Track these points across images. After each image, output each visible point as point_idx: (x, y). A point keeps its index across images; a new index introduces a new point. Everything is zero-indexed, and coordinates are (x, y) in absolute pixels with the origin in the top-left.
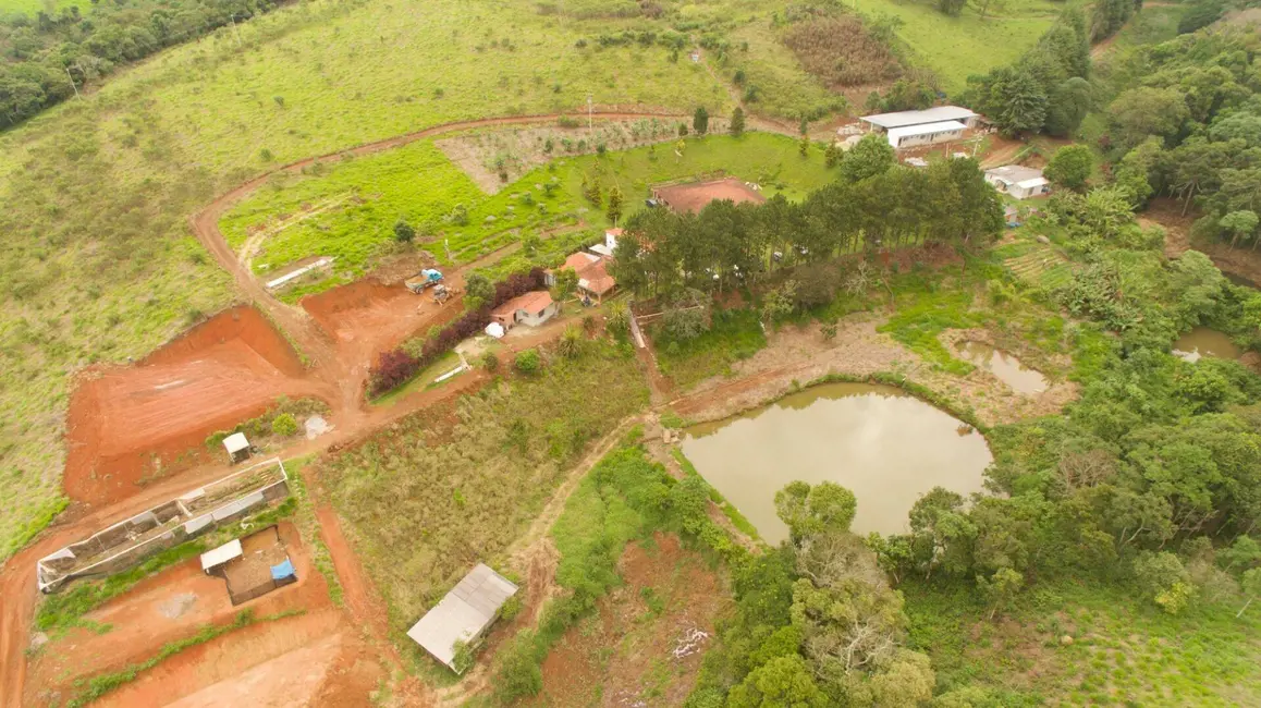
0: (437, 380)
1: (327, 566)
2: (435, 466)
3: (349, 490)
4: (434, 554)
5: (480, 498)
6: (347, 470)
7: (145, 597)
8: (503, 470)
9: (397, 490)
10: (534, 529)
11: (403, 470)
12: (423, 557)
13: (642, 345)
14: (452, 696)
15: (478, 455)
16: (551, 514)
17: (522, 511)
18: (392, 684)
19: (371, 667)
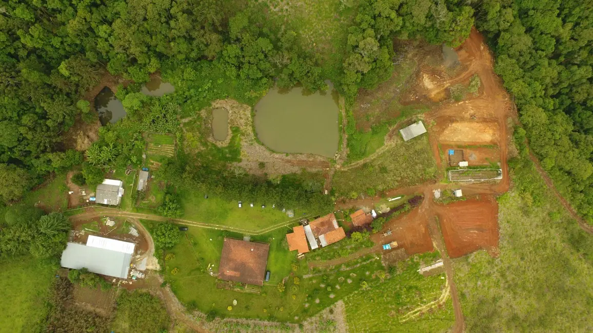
0: (400, 197)
1: (441, 152)
2: (408, 170)
3: (433, 168)
4: (415, 148)
5: (398, 159)
6: (433, 174)
7: (477, 164)
8: (389, 165)
9: (421, 166)
10: (387, 148)
11: (418, 171)
12: (418, 147)
13: (326, 191)
14: (421, 117)
15: (395, 171)
16: (380, 151)
17: (387, 154)
18: (431, 125)
19: (435, 129)
